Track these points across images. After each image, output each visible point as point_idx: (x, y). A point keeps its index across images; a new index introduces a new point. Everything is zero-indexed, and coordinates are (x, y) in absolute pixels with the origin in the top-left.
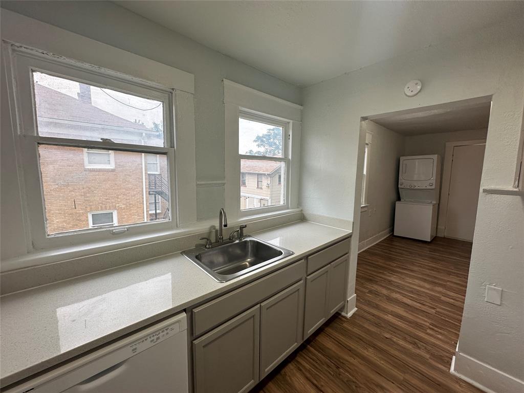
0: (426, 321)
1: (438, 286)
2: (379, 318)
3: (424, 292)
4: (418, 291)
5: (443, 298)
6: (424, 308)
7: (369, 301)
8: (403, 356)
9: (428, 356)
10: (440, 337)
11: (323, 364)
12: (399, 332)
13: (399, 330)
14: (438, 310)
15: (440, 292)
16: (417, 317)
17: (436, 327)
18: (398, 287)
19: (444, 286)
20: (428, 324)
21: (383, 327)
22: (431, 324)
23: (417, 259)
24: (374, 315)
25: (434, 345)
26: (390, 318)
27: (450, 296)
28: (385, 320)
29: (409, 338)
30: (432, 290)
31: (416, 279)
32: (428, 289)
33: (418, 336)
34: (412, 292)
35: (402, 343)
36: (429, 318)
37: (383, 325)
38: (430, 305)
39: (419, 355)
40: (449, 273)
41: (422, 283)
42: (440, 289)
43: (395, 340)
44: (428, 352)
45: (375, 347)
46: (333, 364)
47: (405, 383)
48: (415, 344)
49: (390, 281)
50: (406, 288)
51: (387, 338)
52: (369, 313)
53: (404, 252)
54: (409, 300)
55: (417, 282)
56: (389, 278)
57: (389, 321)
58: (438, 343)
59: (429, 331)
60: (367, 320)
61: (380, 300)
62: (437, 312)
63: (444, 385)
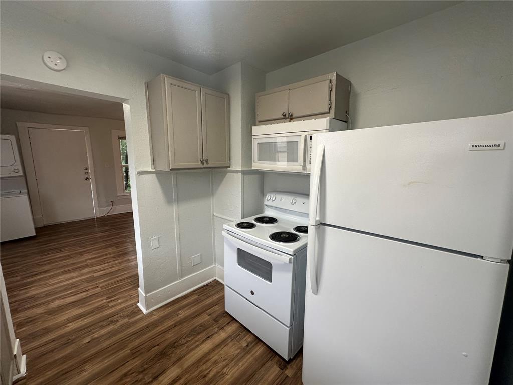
0: (102, 300)
1: (83, 269)
2: (62, 336)
3: (76, 282)
4: (72, 284)
6: (90, 293)
7: (29, 335)
8: (114, 339)
9: (126, 320)
10: (119, 301)
12: (93, 327)
13: (91, 326)
14: (101, 285)
15: (89, 272)
16: (92, 304)
17: (111, 298)
18: (47, 295)
19: (87, 266)
20: (105, 301)
21: (75, 339)
22: (107, 298)
23: (36, 258)
24: (53, 341)
25: (122, 310)
26: (72, 326)
27: (97, 270)
28: (69, 332)
29: (104, 323)
30: (82, 275)
31: (59, 276)
32: (77, 277)
33: (107, 315)
34: (67, 289)
35: (103, 332)
36: (101, 296)
37: (73, 337)
38: (92, 287)
39: (122, 326)
40: (81, 254)
41: (67, 276)
42: (86, 270)
43: (96, 336)
44: (124, 317)
45: (86, 361)
47: (134, 351)
48: (112, 322)
49: (32, 297)
50: (58, 290)
51: (89, 342)
52: (47, 343)
53: (16, 260)
54: (72, 297)
55: (62, 277)
56: (28, 295)
57: (75, 329)
58: (123, 306)
59: (111, 304)
60: (52, 351)
61: (43, 322)
62: (101, 287)
63: (148, 325)
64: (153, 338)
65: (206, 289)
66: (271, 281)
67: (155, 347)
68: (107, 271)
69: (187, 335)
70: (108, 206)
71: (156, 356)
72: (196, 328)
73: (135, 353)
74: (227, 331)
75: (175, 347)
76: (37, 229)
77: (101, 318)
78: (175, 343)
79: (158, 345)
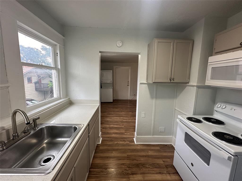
0: (123, 131)
1: (121, 117)
2: (110, 137)
4: (117, 121)
5: (124, 121)
6: (121, 126)
7: (104, 132)
8: (123, 147)
9: (128, 142)
10: (128, 134)
11: (100, 173)
12: (118, 139)
13: (118, 138)
14: (124, 125)
15: (122, 119)
16: (120, 130)
17: (126, 131)
18: (111, 122)
19: (122, 116)
20: (124, 131)
21: (113, 140)
22: (125, 131)
23: (112, 109)
24: (108, 137)
25: (129, 138)
26: (114, 135)
27: (124, 119)
28: (112, 137)
29: (122, 140)
30: (120, 119)
32: (119, 119)
33: (124, 137)
34: (115, 122)
35: (121, 143)
36: (124, 129)
37: (113, 139)
38: (122, 124)
39: (127, 144)
40: (122, 111)
41: (117, 118)
42: (122, 118)
43: (119, 143)
45: (114, 150)
46: (104, 169)
47: (128, 157)
48: (124, 141)
49: (107, 121)
50: (113, 121)
51: (116, 144)
52: (107, 137)
53: (107, 108)
54: (116, 126)
55: (115, 118)
56: (107, 120)
57: (114, 137)
58: (129, 136)
59: (125, 134)
60: (107, 141)
61: (108, 130)
62: (124, 126)
63: (136, 149)
64: (136, 156)
65: (165, 147)
66: (208, 165)
67: (135, 160)
68: (127, 121)
69: (150, 165)
70: (133, 96)
71: (135, 164)
72: (155, 163)
73: (128, 158)
74: (172, 177)
75: (143, 166)
76: (113, 100)
77: (121, 137)
78: (144, 164)
79: (137, 160)
